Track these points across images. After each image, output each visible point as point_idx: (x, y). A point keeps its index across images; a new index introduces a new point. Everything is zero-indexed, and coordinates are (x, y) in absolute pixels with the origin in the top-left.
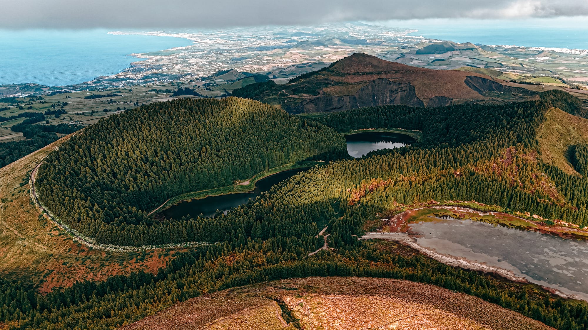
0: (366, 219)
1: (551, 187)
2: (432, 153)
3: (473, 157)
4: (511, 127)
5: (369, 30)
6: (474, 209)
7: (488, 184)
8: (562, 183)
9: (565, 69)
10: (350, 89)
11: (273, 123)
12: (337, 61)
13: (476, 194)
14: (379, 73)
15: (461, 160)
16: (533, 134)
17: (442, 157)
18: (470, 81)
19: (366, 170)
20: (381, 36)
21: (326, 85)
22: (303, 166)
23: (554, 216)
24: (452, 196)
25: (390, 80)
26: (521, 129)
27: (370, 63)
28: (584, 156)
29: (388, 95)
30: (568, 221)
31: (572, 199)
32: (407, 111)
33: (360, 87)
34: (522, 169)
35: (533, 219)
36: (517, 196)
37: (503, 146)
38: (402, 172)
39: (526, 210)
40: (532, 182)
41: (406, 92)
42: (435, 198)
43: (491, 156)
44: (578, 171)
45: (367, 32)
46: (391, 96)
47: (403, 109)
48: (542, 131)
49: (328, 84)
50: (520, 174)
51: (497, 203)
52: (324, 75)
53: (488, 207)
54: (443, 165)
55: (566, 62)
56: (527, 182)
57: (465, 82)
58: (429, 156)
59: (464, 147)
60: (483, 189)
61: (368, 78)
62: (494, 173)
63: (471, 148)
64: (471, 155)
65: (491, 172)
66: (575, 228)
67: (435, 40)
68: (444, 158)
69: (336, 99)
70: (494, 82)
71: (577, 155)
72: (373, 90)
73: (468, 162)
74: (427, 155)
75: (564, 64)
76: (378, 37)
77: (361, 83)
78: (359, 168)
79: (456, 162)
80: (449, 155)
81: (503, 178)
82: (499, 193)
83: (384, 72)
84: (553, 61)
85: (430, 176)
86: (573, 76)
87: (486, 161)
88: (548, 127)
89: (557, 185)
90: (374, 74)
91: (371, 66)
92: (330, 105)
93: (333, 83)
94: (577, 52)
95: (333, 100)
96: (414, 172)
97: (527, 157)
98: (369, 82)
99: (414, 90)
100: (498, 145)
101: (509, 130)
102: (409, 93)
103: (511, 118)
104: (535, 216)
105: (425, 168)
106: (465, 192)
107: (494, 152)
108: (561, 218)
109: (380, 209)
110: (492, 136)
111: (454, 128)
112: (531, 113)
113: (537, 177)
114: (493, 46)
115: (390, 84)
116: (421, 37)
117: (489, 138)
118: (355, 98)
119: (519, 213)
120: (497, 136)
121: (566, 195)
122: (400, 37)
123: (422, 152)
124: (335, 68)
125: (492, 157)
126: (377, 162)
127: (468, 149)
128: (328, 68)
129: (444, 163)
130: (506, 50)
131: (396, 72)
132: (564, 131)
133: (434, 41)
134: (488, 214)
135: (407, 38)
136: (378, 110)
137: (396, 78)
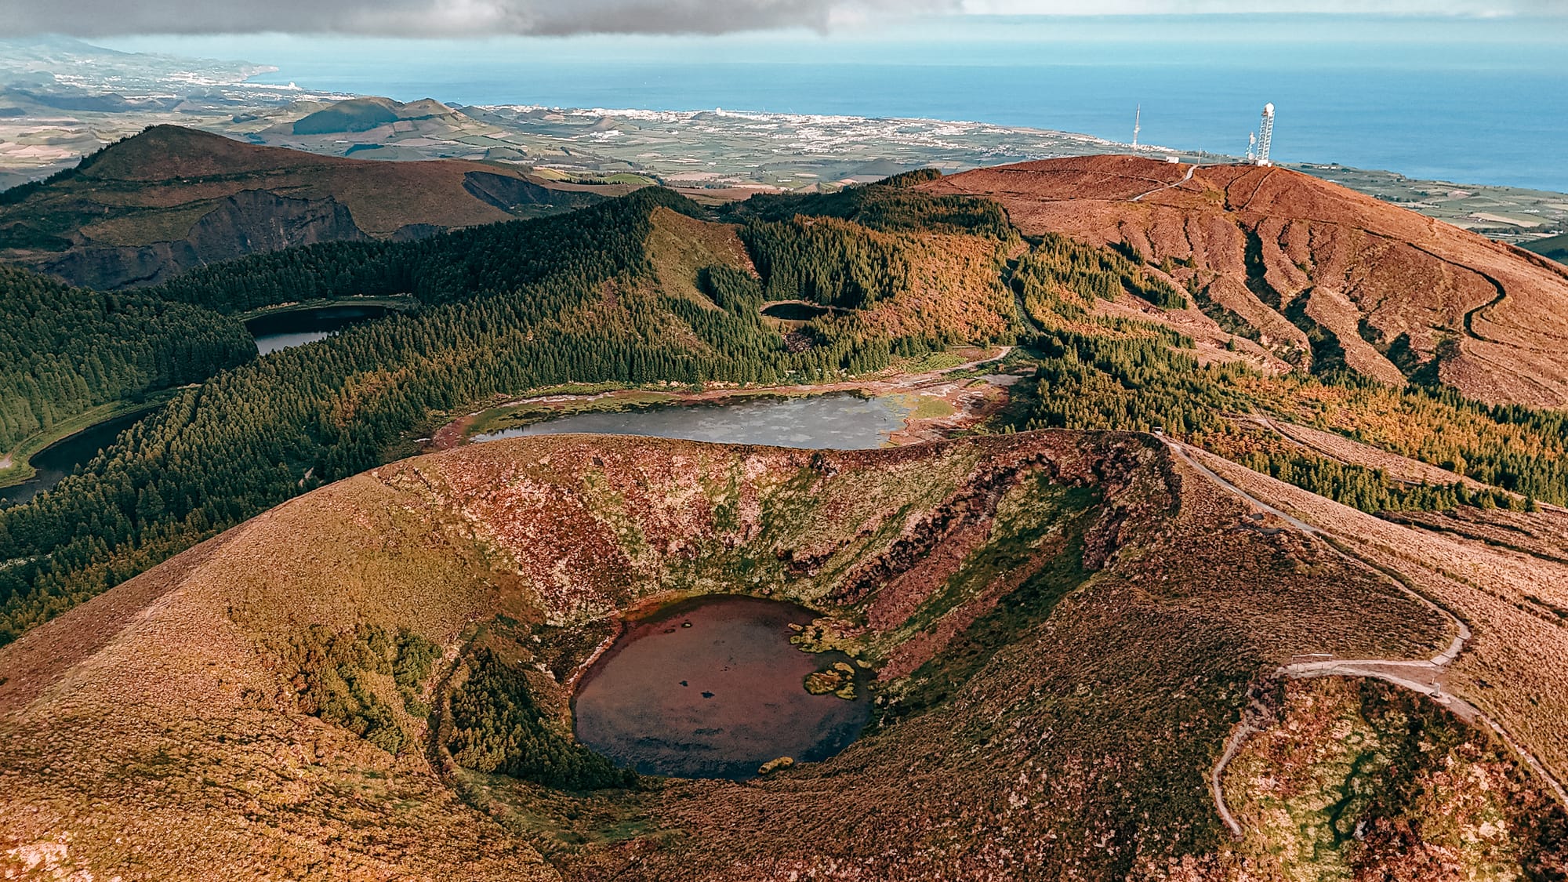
0: (384, 443)
1: (687, 333)
2: (471, 307)
3: (549, 304)
4: (601, 243)
5: (119, 66)
6: (577, 394)
7: (590, 345)
8: (701, 324)
9: (657, 158)
10: (167, 225)
11: (23, 307)
12: (101, 151)
13: (573, 368)
14: (240, 177)
15: (530, 314)
16: (639, 252)
17: (492, 312)
18: (476, 183)
19: (347, 357)
20: (167, 83)
21: (87, 218)
22: (148, 405)
23: (701, 375)
24: (531, 379)
25: (277, 193)
26: (617, 245)
27: (207, 153)
28: (724, 282)
29: (282, 231)
30: (722, 380)
31: (720, 346)
32: (365, 254)
33: (195, 216)
34: (637, 311)
35: (673, 388)
36: (640, 356)
37: (596, 279)
38: (423, 353)
39: (659, 377)
40: (657, 331)
41: (327, 222)
42: (501, 389)
43: (580, 299)
44: (721, 305)
45: (115, 74)
46: (291, 235)
47: (354, 250)
48: (651, 247)
49: (92, 215)
50: (635, 320)
51: (610, 377)
52: (69, 190)
53: (598, 386)
54: (499, 328)
55: (655, 141)
56: (650, 332)
57: (465, 186)
58: (468, 314)
59: (529, 288)
60: (583, 355)
61: (214, 191)
62: (593, 327)
63: (541, 290)
64: (545, 302)
65: (589, 325)
66: (733, 389)
67: (336, 94)
68: (497, 313)
69: (132, 255)
70: (527, 184)
71: (714, 280)
72: (234, 225)
73: (544, 315)
74: (463, 314)
75: (651, 145)
76: (157, 87)
77: (196, 207)
78: (332, 356)
79: (521, 320)
80: (505, 307)
81: (610, 333)
82: (610, 358)
83: (254, 172)
84: (629, 139)
85: (480, 350)
86: (675, 172)
87: (575, 309)
88: (660, 240)
89: (695, 329)
90: (226, 180)
91: (211, 160)
92: (117, 274)
93: (107, 210)
94: (673, 119)
95: (121, 258)
96: (446, 347)
97: (640, 292)
98: (219, 200)
99: (349, 215)
100: (588, 277)
101: (599, 249)
102: (337, 222)
103: (595, 229)
104: (674, 384)
105: (467, 338)
106: (552, 366)
107: (584, 290)
108: (712, 377)
109: (404, 423)
110: (574, 264)
111: (489, 270)
112: (626, 217)
113: (662, 321)
114: (490, 107)
115: (279, 203)
116: (292, 86)
117: (568, 268)
118: (188, 247)
119: (649, 385)
120: (581, 262)
121: (710, 341)
122: (230, 88)
123: (451, 309)
124: (101, 170)
125: (583, 301)
126: (366, 338)
127: (537, 291)
128: (77, 170)
129: (500, 323)
130: (523, 116)
131: (288, 172)
132: (686, 247)
133: (334, 98)
134: (601, 396)
135: (251, 89)
136: (292, 258)
137: (292, 188)
